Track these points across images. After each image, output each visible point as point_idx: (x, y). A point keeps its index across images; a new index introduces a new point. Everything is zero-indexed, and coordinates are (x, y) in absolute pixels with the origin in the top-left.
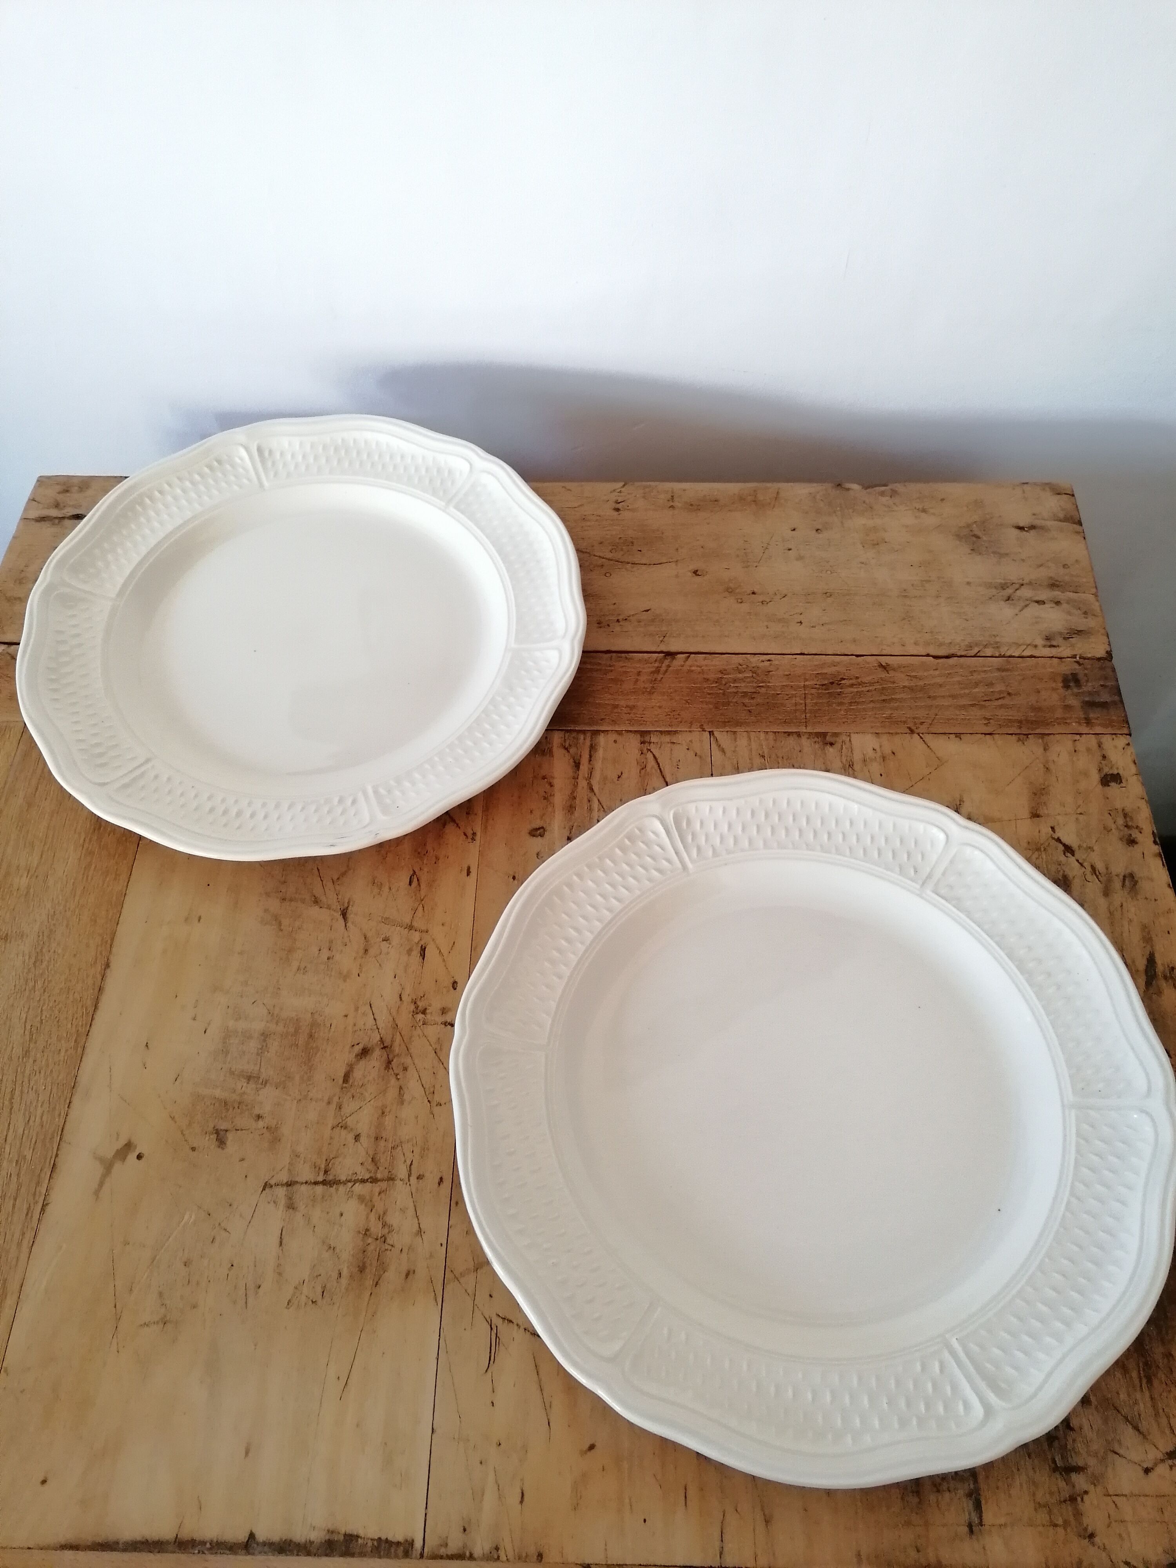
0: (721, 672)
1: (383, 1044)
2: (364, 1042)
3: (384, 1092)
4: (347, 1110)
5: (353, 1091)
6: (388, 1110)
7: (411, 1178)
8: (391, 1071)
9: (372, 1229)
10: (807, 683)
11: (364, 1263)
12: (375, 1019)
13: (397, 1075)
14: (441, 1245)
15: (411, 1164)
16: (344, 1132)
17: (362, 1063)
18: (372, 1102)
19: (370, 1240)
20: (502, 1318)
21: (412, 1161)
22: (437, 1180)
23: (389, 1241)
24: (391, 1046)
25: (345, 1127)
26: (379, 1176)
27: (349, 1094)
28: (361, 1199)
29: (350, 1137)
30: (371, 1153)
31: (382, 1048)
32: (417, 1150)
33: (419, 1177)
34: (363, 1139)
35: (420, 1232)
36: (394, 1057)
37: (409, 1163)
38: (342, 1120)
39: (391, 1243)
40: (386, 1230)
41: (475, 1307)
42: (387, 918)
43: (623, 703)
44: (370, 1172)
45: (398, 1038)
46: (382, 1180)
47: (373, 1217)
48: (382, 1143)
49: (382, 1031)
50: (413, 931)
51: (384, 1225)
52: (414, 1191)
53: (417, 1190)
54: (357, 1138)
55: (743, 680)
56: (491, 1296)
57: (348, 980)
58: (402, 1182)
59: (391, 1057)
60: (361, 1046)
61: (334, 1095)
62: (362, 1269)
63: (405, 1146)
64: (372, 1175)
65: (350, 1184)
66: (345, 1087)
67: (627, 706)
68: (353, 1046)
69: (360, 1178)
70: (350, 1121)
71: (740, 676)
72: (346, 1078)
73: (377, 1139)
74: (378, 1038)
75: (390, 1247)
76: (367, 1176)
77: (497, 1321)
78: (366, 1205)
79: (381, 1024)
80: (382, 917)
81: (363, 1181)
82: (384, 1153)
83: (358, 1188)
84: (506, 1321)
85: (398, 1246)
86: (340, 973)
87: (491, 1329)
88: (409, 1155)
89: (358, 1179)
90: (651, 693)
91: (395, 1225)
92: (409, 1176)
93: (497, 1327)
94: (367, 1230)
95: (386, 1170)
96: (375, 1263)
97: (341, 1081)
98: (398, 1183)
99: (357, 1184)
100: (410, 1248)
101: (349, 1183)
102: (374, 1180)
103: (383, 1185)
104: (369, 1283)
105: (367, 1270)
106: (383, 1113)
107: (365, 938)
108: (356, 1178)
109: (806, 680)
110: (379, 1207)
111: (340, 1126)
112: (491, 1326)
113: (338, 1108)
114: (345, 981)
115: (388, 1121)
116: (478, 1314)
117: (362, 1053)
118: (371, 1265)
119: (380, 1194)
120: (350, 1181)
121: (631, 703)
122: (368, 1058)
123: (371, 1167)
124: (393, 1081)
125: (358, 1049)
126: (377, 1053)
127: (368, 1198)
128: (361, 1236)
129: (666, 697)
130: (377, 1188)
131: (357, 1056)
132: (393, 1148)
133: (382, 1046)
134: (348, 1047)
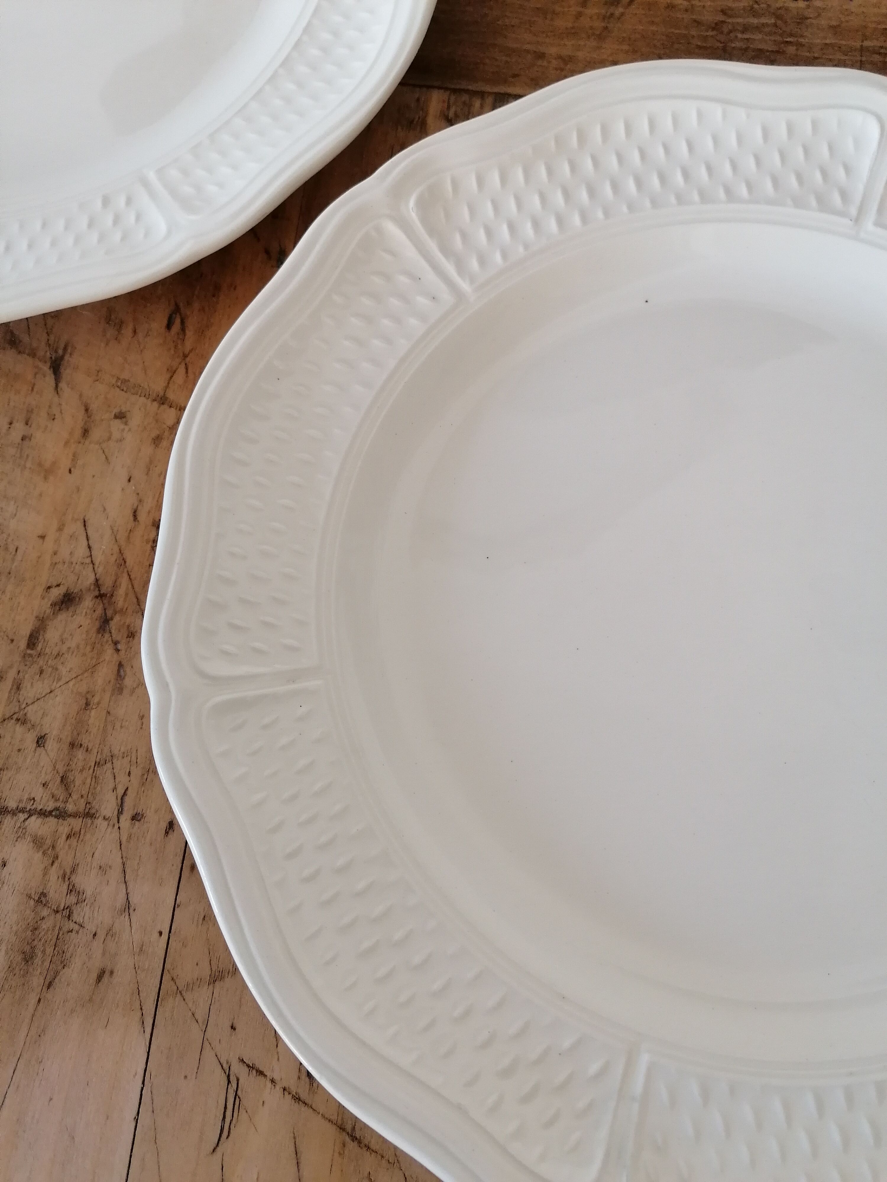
0: (723, 12)
1: (99, 590)
2: (70, 582)
3: (93, 669)
4: (29, 692)
5: (41, 663)
6: (96, 700)
7: (123, 818)
8: (107, 635)
9: (51, 894)
10: (867, 43)
11: (33, 948)
12: (89, 547)
13: (116, 643)
14: (161, 933)
15: (125, 794)
16: (19, 729)
17: (63, 616)
18: (71, 684)
19: (45, 912)
20: (248, 1066)
21: (127, 788)
22: (164, 825)
23: (75, 917)
24: (112, 595)
25: (23, 721)
26: (70, 807)
27: (35, 668)
28: (38, 842)
29: (31, 738)
30: (61, 768)
31: (97, 597)
32: (137, 772)
33: (136, 818)
34: (51, 744)
35: (128, 907)
36: (115, 612)
37: (120, 791)
38: (20, 709)
39: (80, 920)
40: (73, 899)
41: (206, 1043)
42: (125, 381)
43: (553, 51)
44: (57, 800)
45: (124, 582)
46: (75, 815)
47: (54, 873)
48: (80, 754)
49: (100, 570)
50: (165, 407)
51: (72, 889)
52: (124, 839)
53: (130, 837)
54: (41, 741)
55: (758, 28)
56: (233, 1028)
57: (51, 478)
58: (106, 823)
59: (109, 613)
60: (62, 590)
61: (11, 667)
62: (28, 958)
63: (117, 763)
64: (58, 804)
65: (22, 816)
66: (30, 655)
67: (560, 57)
68: (49, 588)
69: (39, 808)
70: (33, 712)
71: (755, 21)
72: (32, 641)
73: (72, 745)
74: (92, 578)
75: (76, 927)
76: (51, 805)
77: (237, 1069)
78: (44, 853)
79: (98, 558)
80: (118, 379)
81: (43, 814)
82: (81, 771)
83: (34, 823)
84: (254, 1072)
85: (91, 927)
86: (40, 465)
87: (229, 1082)
88: (122, 779)
89: (35, 810)
90: (600, 37)
91: (89, 893)
92: (120, 812)
93: (238, 1080)
94: (43, 894)
95: (83, 800)
96: (49, 950)
97: (23, 644)
98: (99, 821)
99: (33, 818)
100: (110, 932)
101: (21, 814)
102: (61, 814)
103: (76, 823)
104: (37, 981)
105: (38, 961)
106: (87, 704)
107: (87, 410)
108: (33, 808)
109: (865, 38)
110: (66, 859)
111: (15, 717)
112: (229, 1076)
113: (15, 687)
114: (46, 478)
115: (94, 718)
116: (208, 1054)
117: (62, 603)
118: (44, 952)
119: (68, 837)
120: (22, 811)
121: (566, 52)
122: (72, 609)
123: (60, 793)
124: (109, 651)
125: (56, 593)
126: (88, 602)
127: (49, 842)
128: (32, 902)
129: (625, 47)
130: (64, 827)
131: (53, 605)
132: (97, 764)
133: (97, 593)
134: (39, 591)
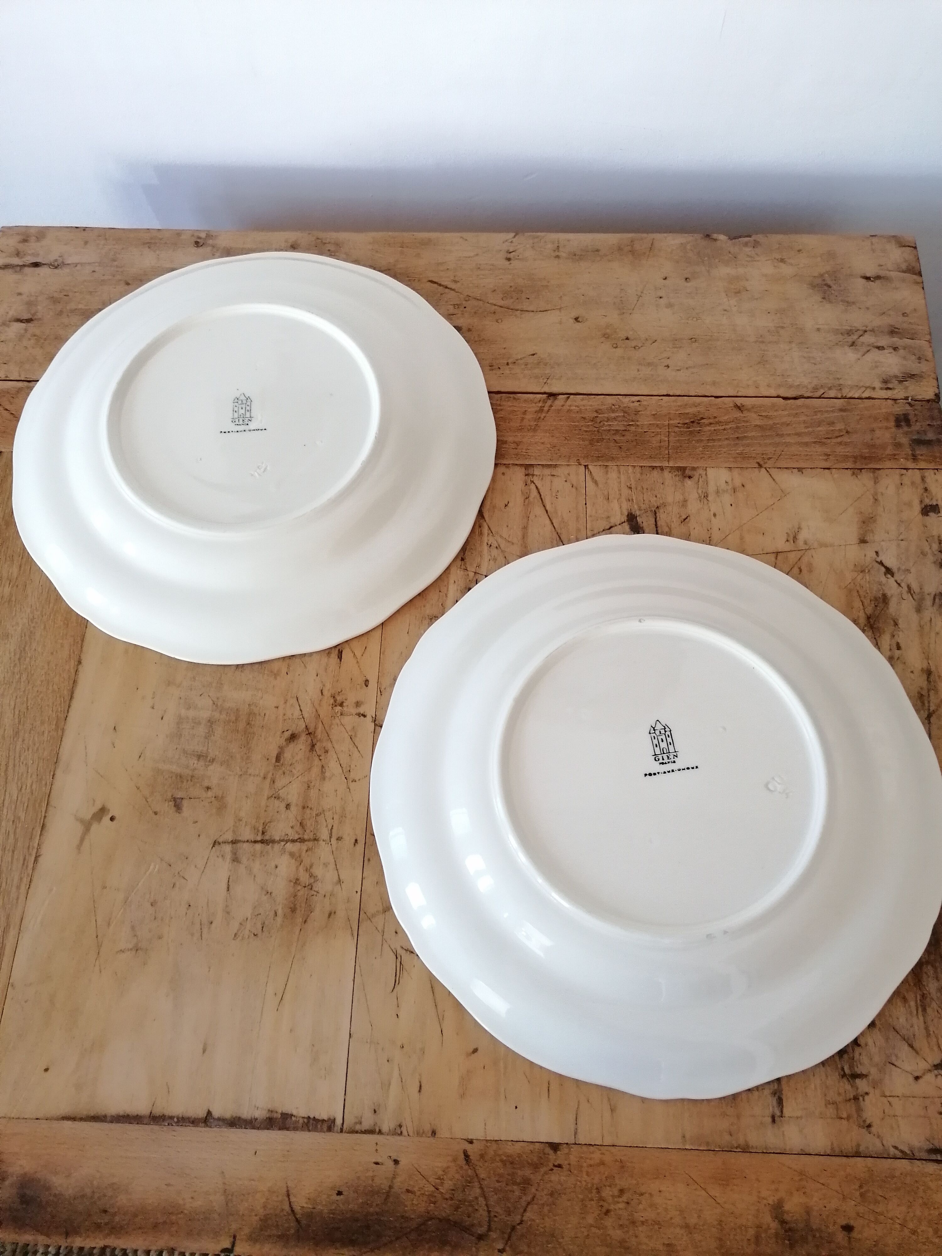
0: (596, 411)
1: (308, 731)
2: (293, 729)
3: (309, 769)
4: (279, 783)
5: (284, 769)
6: (313, 784)
7: (332, 840)
8: (314, 752)
9: (301, 879)
10: (671, 422)
11: (295, 905)
12: (301, 710)
13: (319, 756)
14: (357, 892)
15: (332, 828)
16: (277, 802)
17: (292, 745)
18: (300, 777)
19: (299, 888)
20: (405, 950)
21: (333, 826)
22: (353, 841)
23: (314, 888)
24: (315, 733)
25: (278, 798)
26: (306, 837)
27: (281, 772)
28: (292, 855)
29: (283, 806)
30: (299, 818)
31: (307, 734)
32: (336, 817)
33: (339, 839)
34: (293, 808)
35: (339, 881)
36: (317, 741)
37: (330, 827)
38: (276, 792)
39: (316, 889)
40: (312, 880)
41: (384, 941)
43: (510, 439)
44: (299, 834)
45: (320, 725)
46: (309, 840)
47: (301, 869)
48: (308, 811)
49: (307, 721)
51: (311, 876)
52: (334, 849)
53: (337, 848)
54: (288, 806)
55: (615, 419)
56: (396, 933)
57: (278, 677)
58: (324, 842)
59: (314, 741)
60: (289, 733)
61: (268, 772)
62: (293, 910)
63: (327, 814)
64: (300, 836)
65: (283, 843)
66: (278, 766)
67: (514, 442)
68: (283, 732)
69: (291, 838)
70: (282, 793)
71: (613, 415)
72: (278, 759)
73: (304, 808)
74: (304, 726)
75: (315, 893)
76: (296, 837)
77: (400, 952)
78: (296, 860)
79: (306, 715)
81: (293, 841)
82: (309, 819)
83: (289, 846)
84: (408, 952)
85: (322, 892)
86: (272, 672)
87: (397, 958)
88: (330, 821)
89: (289, 839)
90: (535, 430)
91: (319, 877)
92: (330, 837)
93: (401, 956)
94: (297, 879)
95: (312, 833)
96: (303, 905)
97: (274, 760)
98: (321, 842)
99: (288, 844)
100: (332, 894)
101: (282, 842)
102: (302, 840)
103: (310, 844)
104: (299, 920)
105: (298, 911)
106: (309, 787)
108: (288, 838)
109: (670, 419)
110: (307, 862)
111: (274, 796)
112: (396, 956)
113: (272, 782)
114: (276, 678)
115: (313, 793)
116: (386, 946)
117: (291, 738)
118: (301, 907)
119: (307, 851)
120: (283, 841)
121: (517, 440)
122: (295, 741)
123: (301, 832)
124: (316, 759)
125: (287, 734)
126: (303, 738)
127: (297, 855)
128: (292, 883)
129: (548, 434)
130: (304, 847)
131: (286, 740)
132: (317, 815)
133: (307, 733)
134: (279, 733)
